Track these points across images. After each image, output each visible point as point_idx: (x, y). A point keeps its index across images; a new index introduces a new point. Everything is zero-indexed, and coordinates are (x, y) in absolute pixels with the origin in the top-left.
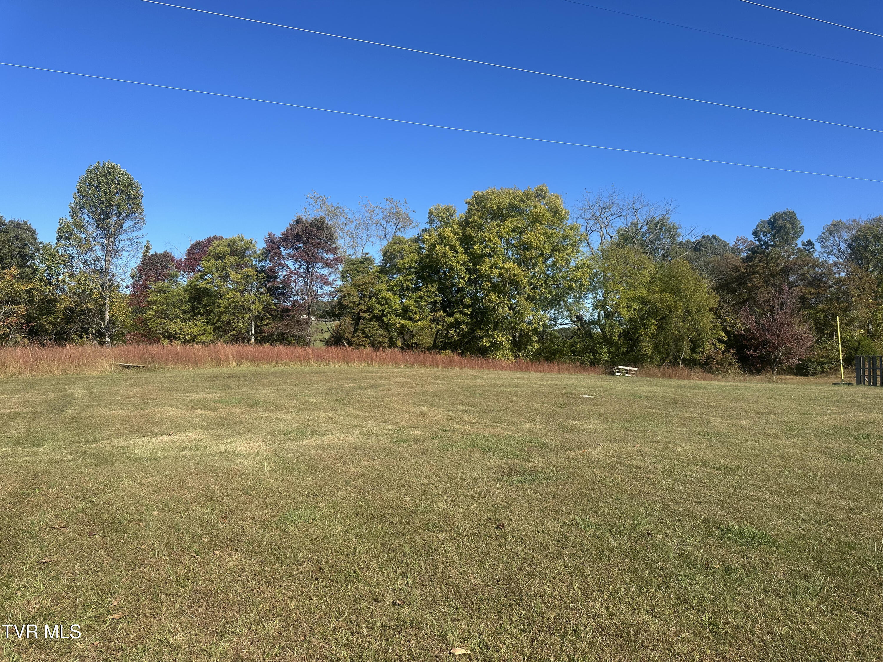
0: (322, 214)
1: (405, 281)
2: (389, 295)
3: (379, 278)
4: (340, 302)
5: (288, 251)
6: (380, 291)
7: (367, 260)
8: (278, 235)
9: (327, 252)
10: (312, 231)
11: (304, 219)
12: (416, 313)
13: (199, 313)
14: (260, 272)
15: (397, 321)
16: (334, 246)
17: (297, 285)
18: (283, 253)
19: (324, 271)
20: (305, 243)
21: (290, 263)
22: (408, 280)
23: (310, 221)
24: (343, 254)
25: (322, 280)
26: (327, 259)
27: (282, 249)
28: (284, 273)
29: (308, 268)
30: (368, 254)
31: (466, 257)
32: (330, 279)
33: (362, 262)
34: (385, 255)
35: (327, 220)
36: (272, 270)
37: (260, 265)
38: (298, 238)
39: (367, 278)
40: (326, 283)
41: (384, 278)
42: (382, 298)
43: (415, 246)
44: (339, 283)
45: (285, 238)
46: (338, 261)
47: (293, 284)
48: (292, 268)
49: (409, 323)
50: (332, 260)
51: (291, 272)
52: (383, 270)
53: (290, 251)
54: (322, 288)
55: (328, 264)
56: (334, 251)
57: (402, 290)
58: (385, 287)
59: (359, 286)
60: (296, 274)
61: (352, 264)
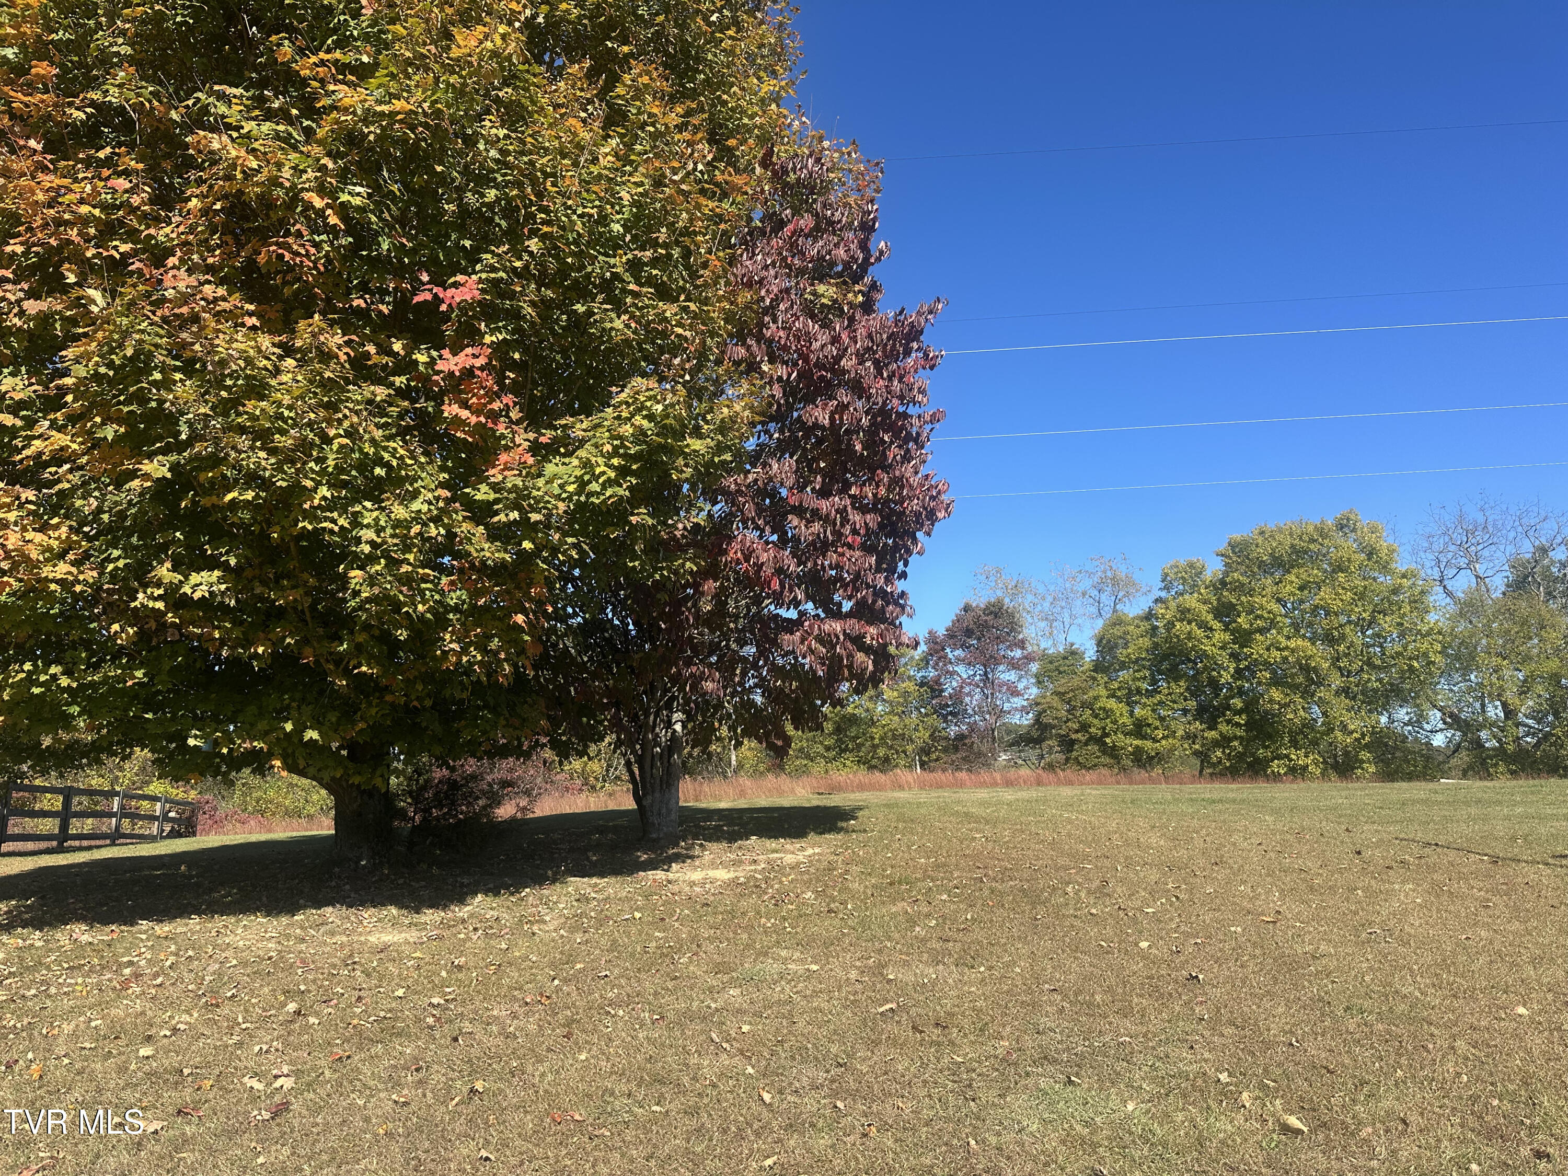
0: (999, 593)
1: (1133, 680)
2: (1112, 704)
3: (1094, 679)
4: (1037, 721)
5: (957, 653)
6: (1096, 698)
7: (1073, 654)
8: (941, 632)
9: (1010, 648)
10: (986, 621)
11: (974, 605)
12: (1157, 728)
13: (846, 750)
14: (922, 685)
15: (1128, 742)
16: (1021, 637)
17: (973, 700)
18: (950, 656)
19: (1011, 676)
20: (979, 639)
21: (960, 669)
22: (1138, 679)
23: (982, 606)
24: (1035, 648)
25: (1008, 689)
26: (1013, 658)
27: (948, 650)
28: (955, 684)
29: (986, 674)
30: (1072, 645)
31: (1227, 637)
32: (1021, 686)
33: (1065, 658)
34: (1099, 644)
35: (1007, 600)
36: (937, 681)
37: (920, 675)
38: (969, 633)
39: (1076, 681)
40: (1015, 693)
41: (1102, 678)
42: (1100, 708)
43: (1145, 626)
44: (1034, 691)
45: (951, 635)
46: (1029, 659)
47: (967, 699)
48: (965, 676)
49: (1148, 744)
50: (1020, 659)
51: (964, 681)
52: (1098, 667)
53: (959, 652)
54: (1009, 702)
55: (1014, 665)
56: (1022, 644)
57: (1130, 693)
58: (1104, 693)
59: (1064, 694)
60: (970, 684)
61: (1051, 662)
